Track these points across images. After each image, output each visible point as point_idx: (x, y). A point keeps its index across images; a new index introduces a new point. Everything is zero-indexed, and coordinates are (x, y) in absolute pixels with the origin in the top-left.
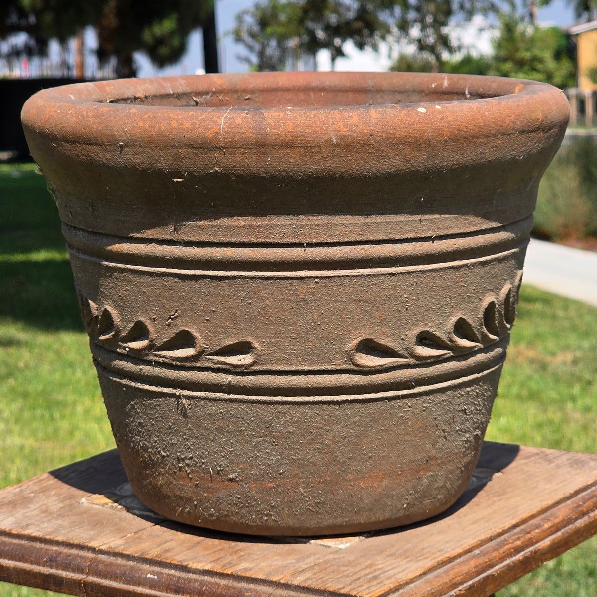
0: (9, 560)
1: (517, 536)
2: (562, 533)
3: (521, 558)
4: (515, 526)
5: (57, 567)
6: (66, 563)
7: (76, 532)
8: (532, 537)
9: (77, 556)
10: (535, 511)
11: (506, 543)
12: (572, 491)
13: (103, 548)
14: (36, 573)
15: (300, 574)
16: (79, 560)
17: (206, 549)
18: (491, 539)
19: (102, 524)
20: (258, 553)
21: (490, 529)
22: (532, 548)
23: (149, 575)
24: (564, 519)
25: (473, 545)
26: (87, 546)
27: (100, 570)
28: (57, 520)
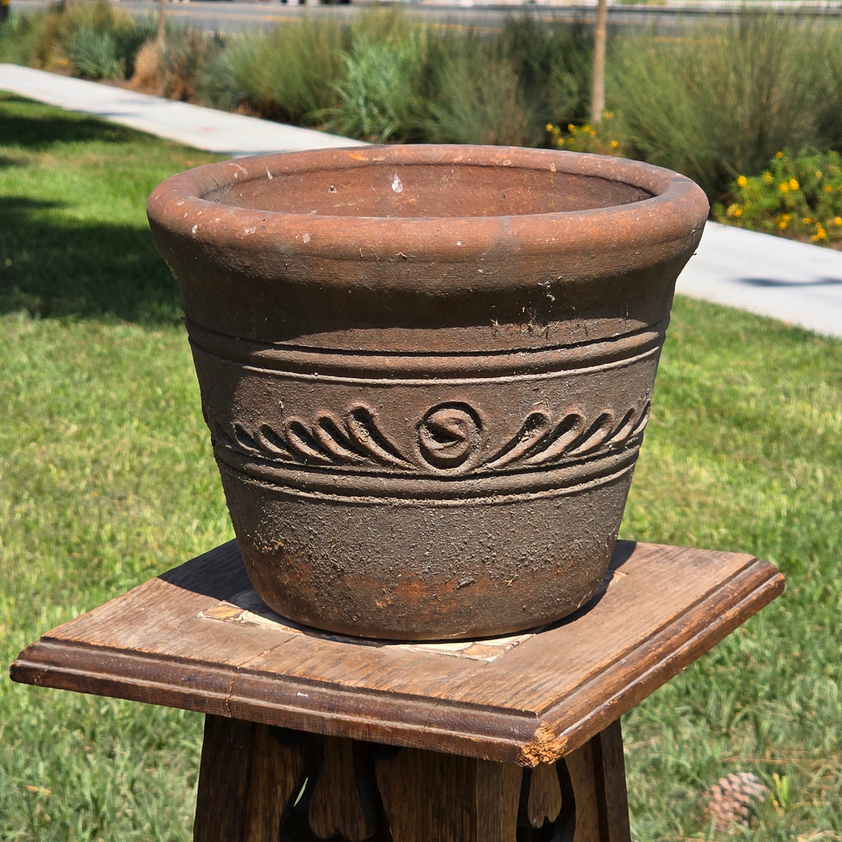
0: (144, 679)
1: (658, 643)
2: (699, 638)
3: (664, 665)
4: (655, 633)
5: (197, 687)
6: (207, 683)
7: (210, 650)
8: (672, 643)
9: (218, 675)
10: (671, 616)
11: (649, 650)
12: (703, 593)
13: (246, 666)
14: (176, 693)
15: (457, 689)
16: (221, 680)
17: (351, 665)
18: (635, 647)
19: (232, 640)
21: (633, 637)
22: (672, 655)
23: (299, 694)
24: (699, 623)
25: (620, 654)
26: (227, 665)
27: (245, 690)
28: (182, 637)
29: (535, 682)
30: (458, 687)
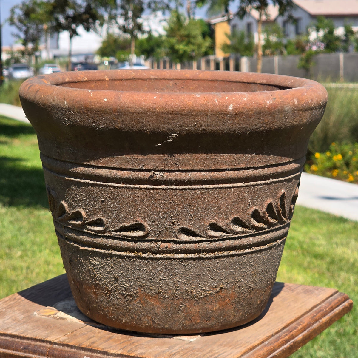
1: (285, 334)
2: (308, 332)
3: (289, 346)
4: (284, 328)
5: (29, 352)
6: (34, 350)
7: (38, 332)
8: (293, 334)
9: (40, 346)
10: (293, 319)
11: (280, 337)
12: (310, 308)
13: (56, 341)
14: (16, 356)
15: (173, 356)
16: (42, 348)
17: (115, 341)
18: (273, 336)
19: (51, 327)
20: (146, 344)
21: (271, 330)
22: (293, 340)
23: (85, 357)
24: (308, 324)
25: (264, 339)
26: (46, 340)
27: (55, 355)
28: (24, 325)
29: (217, 353)
30: (174, 354)
